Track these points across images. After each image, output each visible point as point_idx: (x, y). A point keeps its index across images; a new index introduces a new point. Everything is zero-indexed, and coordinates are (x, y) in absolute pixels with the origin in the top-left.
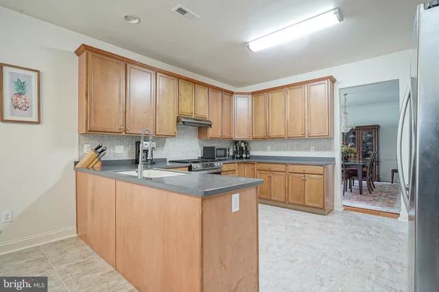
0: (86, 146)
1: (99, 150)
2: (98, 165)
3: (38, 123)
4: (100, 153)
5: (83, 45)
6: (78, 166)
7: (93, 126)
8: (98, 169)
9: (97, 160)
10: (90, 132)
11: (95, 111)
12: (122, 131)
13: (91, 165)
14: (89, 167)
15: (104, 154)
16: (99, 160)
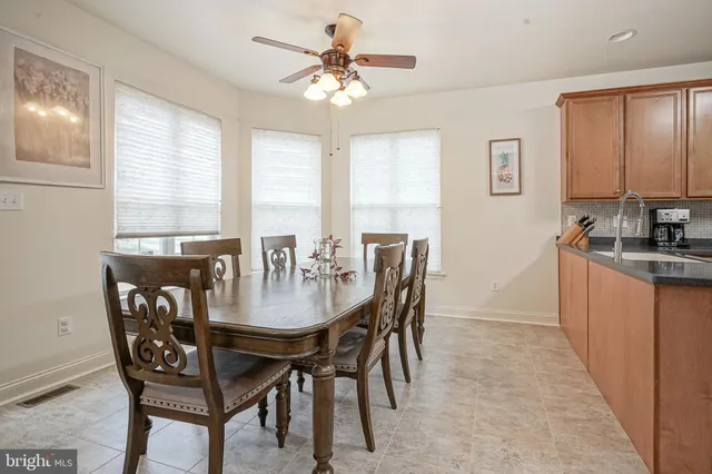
0: (570, 218)
1: (585, 223)
2: (584, 242)
3: (520, 193)
4: (586, 226)
5: (562, 95)
6: (560, 241)
7: (576, 192)
8: (583, 248)
9: (581, 235)
10: (572, 199)
11: (578, 173)
12: (617, 195)
13: (574, 243)
14: (571, 244)
15: (593, 228)
16: (586, 235)
